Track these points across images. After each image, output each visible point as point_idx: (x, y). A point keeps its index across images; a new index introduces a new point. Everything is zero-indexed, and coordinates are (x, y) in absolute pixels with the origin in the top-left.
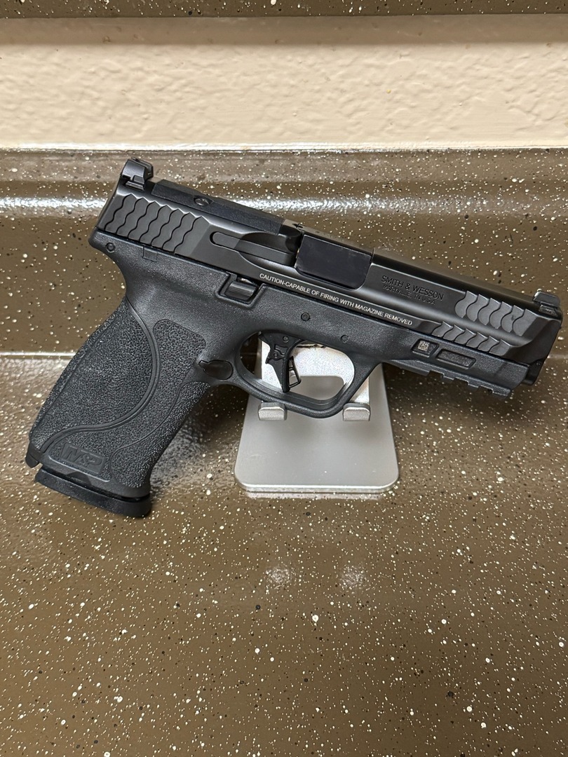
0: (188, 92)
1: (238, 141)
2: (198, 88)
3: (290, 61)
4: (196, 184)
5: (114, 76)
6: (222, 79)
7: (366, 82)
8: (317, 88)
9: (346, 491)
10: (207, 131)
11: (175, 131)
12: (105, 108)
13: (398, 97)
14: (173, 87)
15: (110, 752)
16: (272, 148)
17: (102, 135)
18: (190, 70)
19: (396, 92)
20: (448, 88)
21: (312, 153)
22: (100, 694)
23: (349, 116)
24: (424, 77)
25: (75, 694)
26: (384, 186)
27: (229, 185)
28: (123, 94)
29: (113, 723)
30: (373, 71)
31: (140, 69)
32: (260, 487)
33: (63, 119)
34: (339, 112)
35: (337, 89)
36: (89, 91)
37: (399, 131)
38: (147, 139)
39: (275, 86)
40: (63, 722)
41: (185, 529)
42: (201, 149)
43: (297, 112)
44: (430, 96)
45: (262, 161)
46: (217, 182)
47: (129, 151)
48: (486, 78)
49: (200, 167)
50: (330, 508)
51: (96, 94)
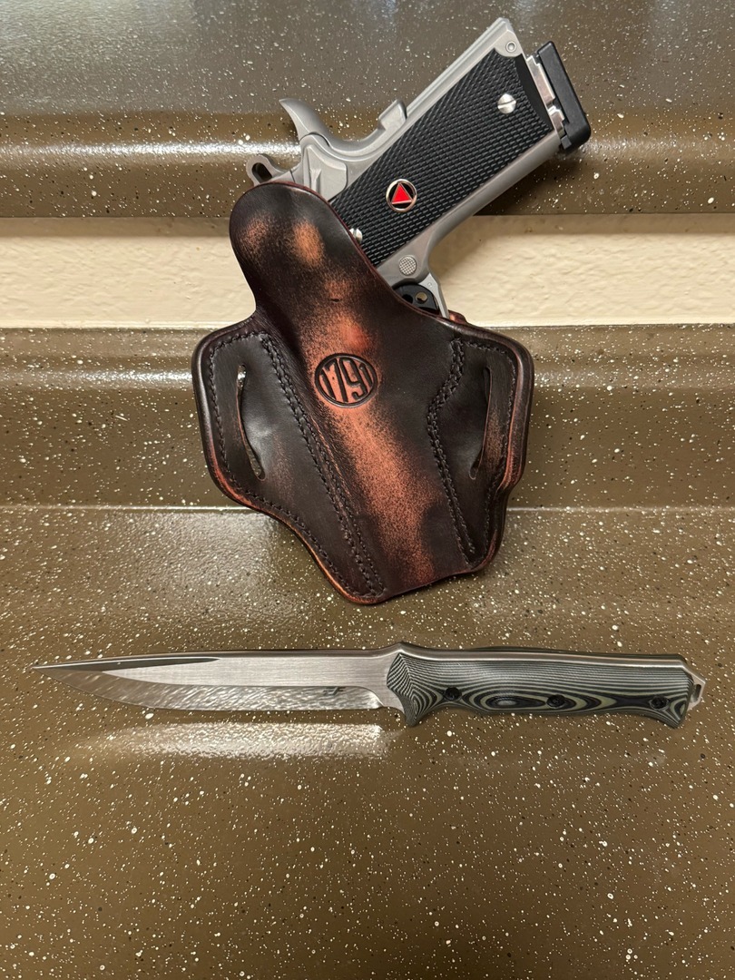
1: (627, 316)
3: (695, 247)
4: (597, 358)
6: (628, 263)
8: (714, 270)
12: (511, 290)
14: (579, 271)
15: (612, 893)
16: (659, 323)
17: (502, 313)
22: (585, 838)
25: (562, 839)
27: (628, 359)
28: (531, 278)
29: (607, 866)
31: (553, 256)
38: (544, 315)
40: (561, 866)
46: (616, 356)
49: (596, 342)
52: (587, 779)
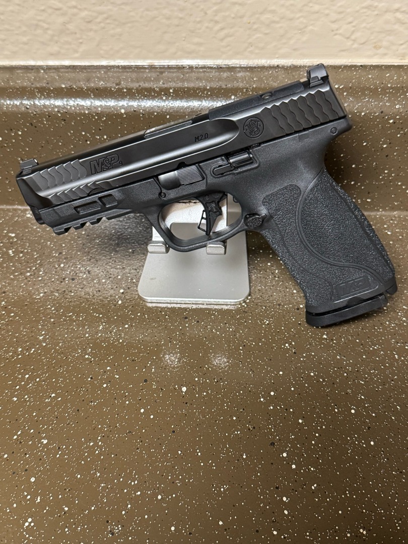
0: (109, 23)
1: (145, 58)
2: (115, 20)
4: (115, 88)
5: (58, 12)
6: (132, 14)
7: (233, 15)
8: (198, 19)
9: (213, 303)
10: (123, 52)
11: (102, 52)
12: (53, 36)
13: (255, 26)
14: (98, 20)
15: (35, 477)
16: (170, 64)
17: (52, 54)
18: (110, 7)
19: (254, 23)
20: (291, 19)
21: (196, 68)
22: (32, 437)
23: (222, 40)
24: (273, 12)
25: (15, 437)
26: (245, 90)
27: (137, 89)
28: (65, 25)
29: (40, 458)
30: (237, 7)
32: (154, 299)
33: (25, 44)
34: (214, 37)
35: (212, 20)
37: (257, 51)
38: (83, 57)
39: (168, 18)
40: (6, 456)
41: (101, 327)
42: (120, 64)
43: (185, 37)
44: (278, 26)
45: (162, 73)
46: (129, 87)
47: (70, 66)
48: (317, 13)
49: (118, 77)
50: (202, 314)
51: (46, 26)
52: (53, 395)
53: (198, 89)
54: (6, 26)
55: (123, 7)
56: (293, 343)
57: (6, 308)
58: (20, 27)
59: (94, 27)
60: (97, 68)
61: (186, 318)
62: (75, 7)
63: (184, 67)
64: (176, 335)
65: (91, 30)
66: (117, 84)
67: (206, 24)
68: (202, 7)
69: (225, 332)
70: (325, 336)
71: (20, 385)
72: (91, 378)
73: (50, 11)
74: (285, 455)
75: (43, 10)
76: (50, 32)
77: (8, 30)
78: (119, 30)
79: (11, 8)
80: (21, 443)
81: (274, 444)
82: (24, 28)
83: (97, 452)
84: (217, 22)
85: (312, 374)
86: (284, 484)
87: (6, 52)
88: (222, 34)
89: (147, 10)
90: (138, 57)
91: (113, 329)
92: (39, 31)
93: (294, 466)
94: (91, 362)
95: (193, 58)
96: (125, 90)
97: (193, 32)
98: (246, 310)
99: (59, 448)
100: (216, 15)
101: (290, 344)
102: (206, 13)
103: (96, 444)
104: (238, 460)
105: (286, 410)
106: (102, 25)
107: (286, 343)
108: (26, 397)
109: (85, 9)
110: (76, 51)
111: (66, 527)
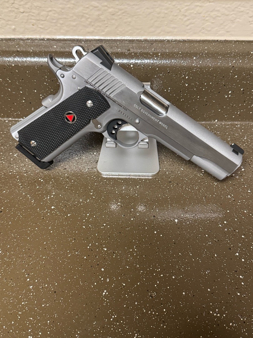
0: (124, 16)
1: (142, 35)
2: (128, 14)
3: (166, 3)
4: (127, 53)
5: (95, 9)
6: (139, 10)
7: (195, 12)
8: (175, 14)
10: (130, 32)
11: (118, 32)
12: (91, 22)
13: (207, 19)
14: (119, 14)
15: (104, 268)
16: (156, 39)
17: (89, 33)
18: (126, 7)
19: (207, 17)
20: (227, 15)
21: (171, 41)
22: (98, 247)
23: (187, 26)
24: (218, 11)
25: (88, 247)
26: (201, 54)
27: (140, 53)
28: (99, 16)
29: (104, 258)
30: (198, 8)
33: (74, 26)
34: (183, 24)
35: (183, 15)
36: (85, 15)
37: (206, 32)
38: (107, 34)
39: (159, 13)
40: (85, 257)
42: (128, 39)
43: (167, 24)
44: (220, 18)
45: (152, 44)
46: (135, 52)
47: (99, 39)
48: (242, 12)
49: (128, 46)
51: (87, 16)
52: (105, 225)
53: (174, 53)
54: (64, 16)
55: (134, 6)
56: (232, 195)
57: (68, 177)
58: (72, 17)
59: (116, 18)
60: (114, 41)
61: (170, 182)
62: (106, 6)
63: (164, 41)
64: (167, 191)
65: (113, 19)
66: (128, 51)
67: (180, 17)
68: (178, 7)
69: (194, 189)
70: (249, 191)
71: (85, 219)
72: (124, 215)
73: (91, 8)
74: (237, 254)
75: (87, 8)
76: (89, 20)
77: (65, 18)
78: (129, 19)
79: (68, 6)
80: (92, 250)
81: (231, 249)
82: (75, 17)
83: (135, 254)
84: (186, 16)
85: (245, 212)
86: (239, 269)
87: (62, 31)
88: (188, 22)
89: (147, 8)
90: (138, 34)
91: (131, 188)
92: (83, 19)
93: (243, 260)
94: (122, 206)
95: (170, 36)
96: (133, 54)
97: (172, 21)
98: (203, 178)
99: (114, 253)
100: (186, 12)
101: (231, 196)
102: (180, 11)
103: (134, 250)
104: (212, 257)
105: (234, 231)
106: (120, 16)
107: (228, 195)
108: (90, 226)
109: (112, 7)
110: (103, 31)
111: (126, 294)
